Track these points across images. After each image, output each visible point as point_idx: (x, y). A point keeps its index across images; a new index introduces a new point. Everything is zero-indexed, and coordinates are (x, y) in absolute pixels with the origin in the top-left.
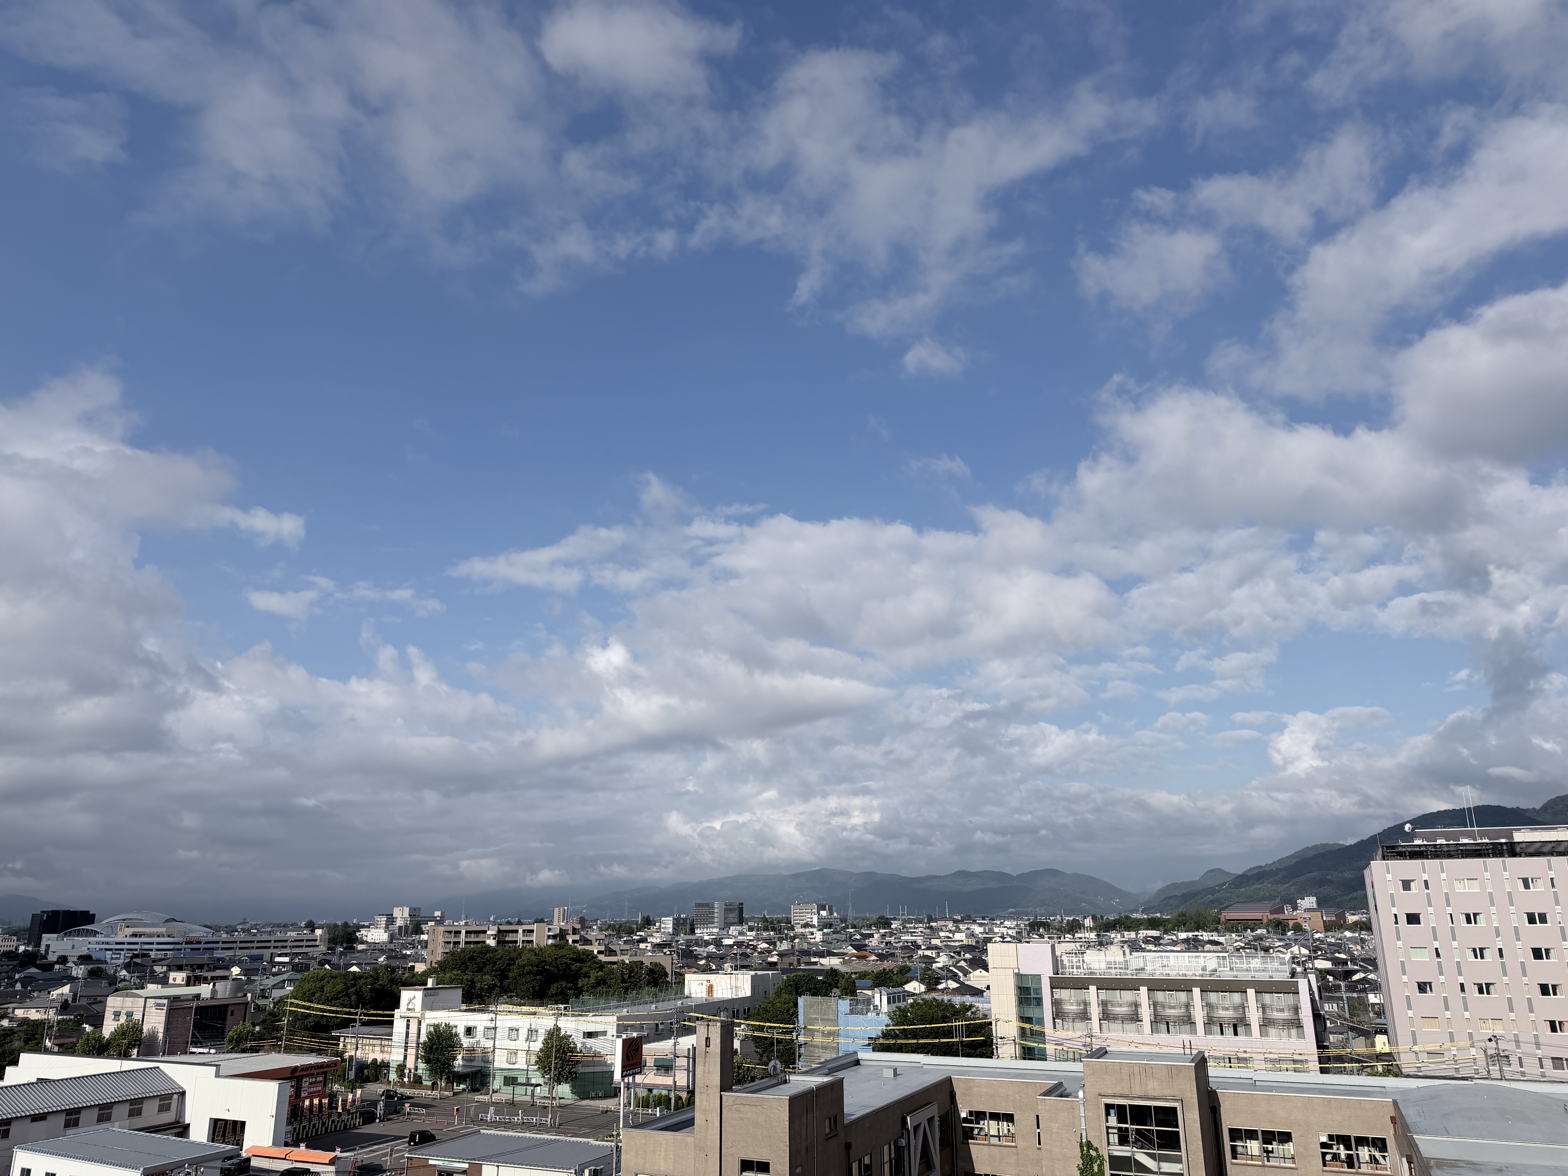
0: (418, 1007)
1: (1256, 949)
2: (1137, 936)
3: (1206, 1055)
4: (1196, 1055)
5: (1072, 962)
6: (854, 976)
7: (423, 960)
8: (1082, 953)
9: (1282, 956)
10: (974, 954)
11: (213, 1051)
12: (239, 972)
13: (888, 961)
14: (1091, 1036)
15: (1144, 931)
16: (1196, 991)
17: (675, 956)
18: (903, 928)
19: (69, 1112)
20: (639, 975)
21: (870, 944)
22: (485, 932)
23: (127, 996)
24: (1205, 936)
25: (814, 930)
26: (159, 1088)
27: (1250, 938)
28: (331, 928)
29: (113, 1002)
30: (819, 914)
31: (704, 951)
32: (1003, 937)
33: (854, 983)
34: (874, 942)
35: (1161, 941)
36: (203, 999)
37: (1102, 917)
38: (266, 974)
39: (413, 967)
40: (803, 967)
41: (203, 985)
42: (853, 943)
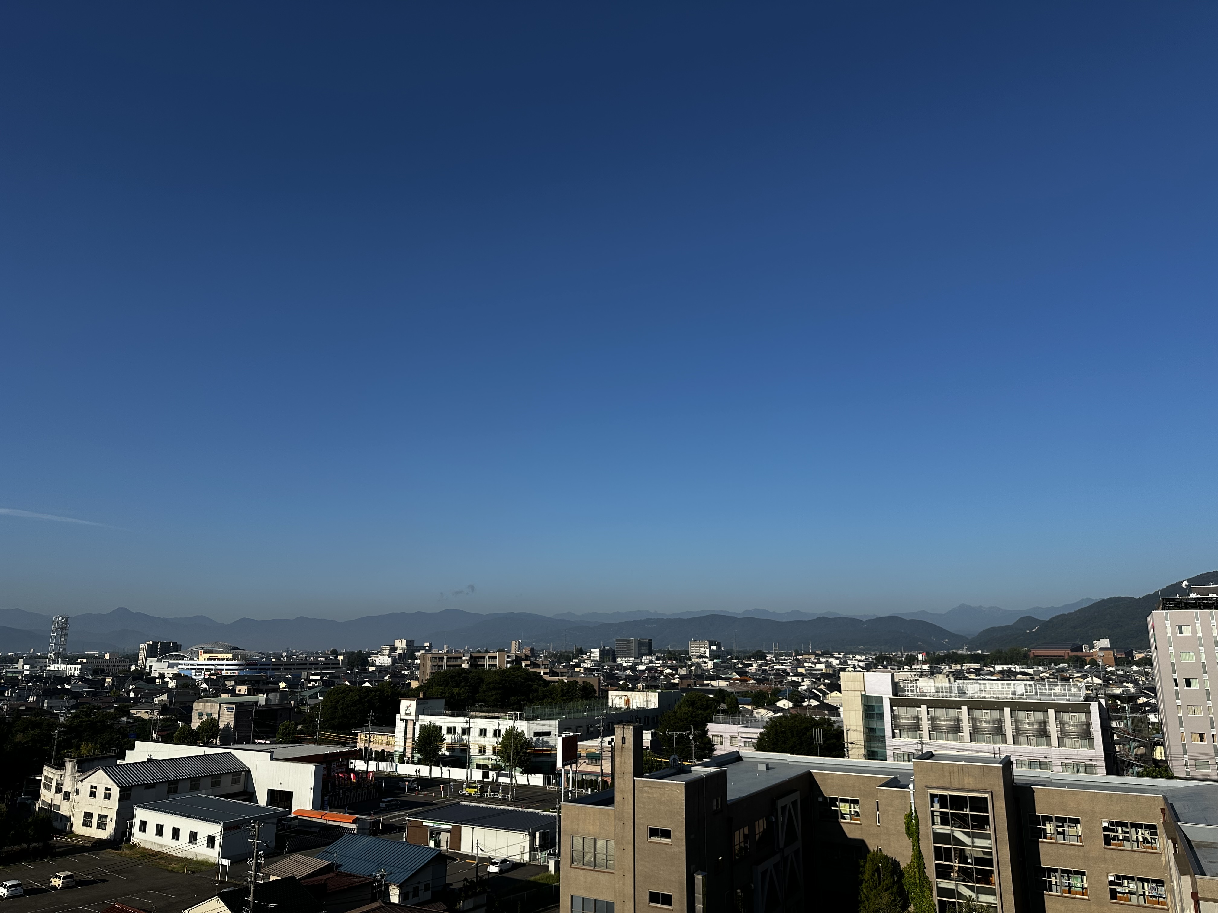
0: (413, 712)
1: (1057, 679)
2: (962, 668)
3: (1013, 759)
4: (1004, 759)
5: (908, 687)
6: (737, 694)
7: (417, 679)
8: (916, 680)
9: (1079, 684)
10: (831, 679)
11: (268, 742)
12: (284, 686)
13: (764, 684)
14: (922, 743)
15: (968, 664)
16: (1007, 710)
17: (602, 677)
18: (776, 660)
19: (171, 783)
20: (574, 691)
21: (750, 671)
22: (461, 658)
23: (207, 702)
24: (1018, 669)
25: (707, 660)
26: (232, 768)
27: (1054, 671)
28: (349, 656)
29: (198, 706)
30: (710, 647)
31: (623, 674)
32: (854, 667)
33: (737, 700)
34: (753, 669)
35: (981, 672)
36: (260, 705)
37: (934, 653)
38: (304, 688)
39: (409, 683)
40: (698, 687)
41: (259, 695)
42: (737, 670)
